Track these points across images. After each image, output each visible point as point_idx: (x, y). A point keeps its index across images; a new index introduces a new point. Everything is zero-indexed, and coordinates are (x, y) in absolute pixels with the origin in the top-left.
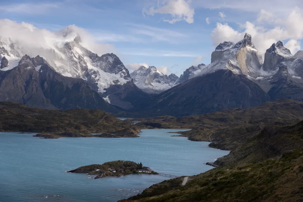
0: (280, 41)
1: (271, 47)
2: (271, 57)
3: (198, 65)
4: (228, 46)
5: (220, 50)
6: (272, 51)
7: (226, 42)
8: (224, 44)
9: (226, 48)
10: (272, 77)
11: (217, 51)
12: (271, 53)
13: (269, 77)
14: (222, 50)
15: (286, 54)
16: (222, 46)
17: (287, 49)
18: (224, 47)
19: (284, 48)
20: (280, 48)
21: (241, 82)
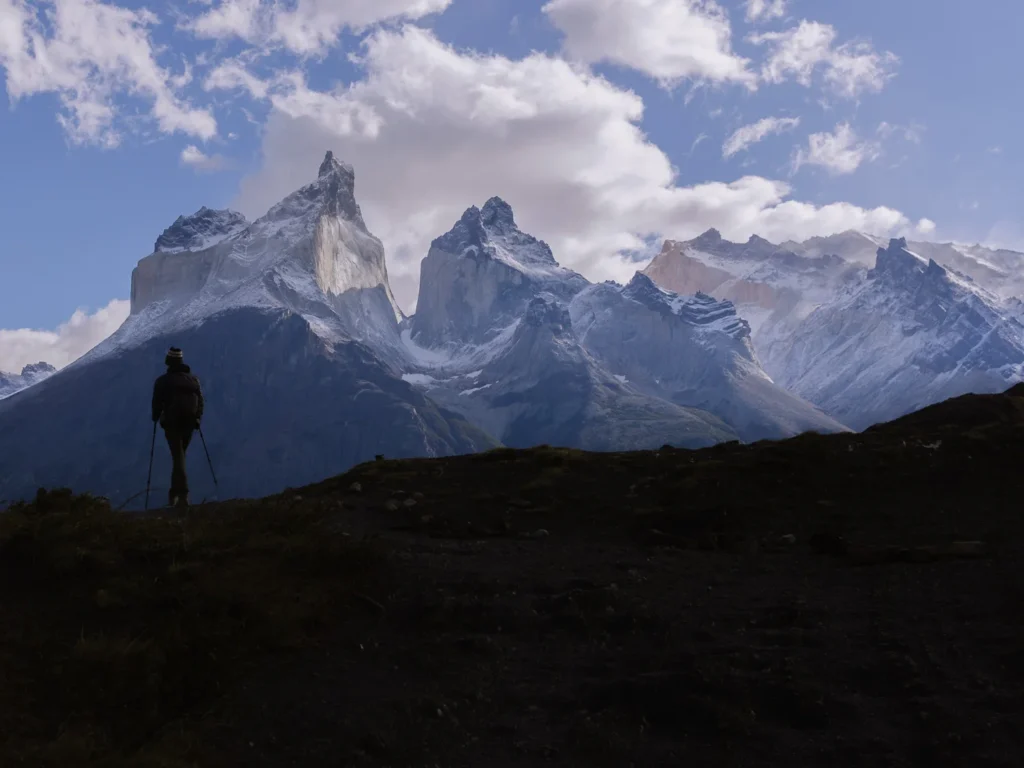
0: (496, 199)
1: (458, 223)
2: (462, 275)
3: (24, 370)
4: (220, 229)
5: (181, 249)
6: (466, 245)
7: (209, 213)
8: (199, 219)
9: (209, 241)
10: (476, 374)
11: (166, 255)
12: (463, 255)
13: (461, 377)
14: (194, 249)
15: (533, 261)
16: (189, 228)
17: (534, 239)
18: (199, 235)
19: (519, 232)
20: (500, 232)
21: (362, 382)
